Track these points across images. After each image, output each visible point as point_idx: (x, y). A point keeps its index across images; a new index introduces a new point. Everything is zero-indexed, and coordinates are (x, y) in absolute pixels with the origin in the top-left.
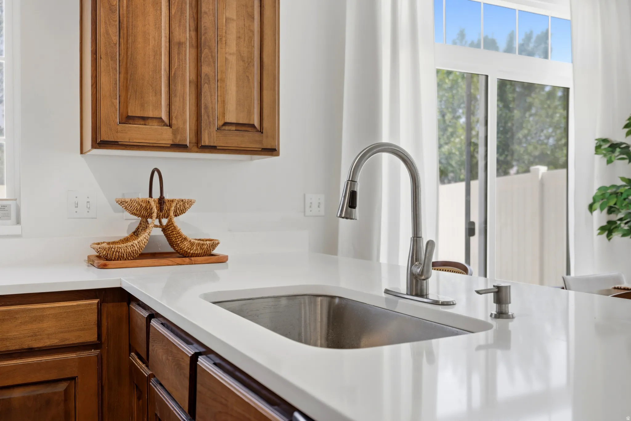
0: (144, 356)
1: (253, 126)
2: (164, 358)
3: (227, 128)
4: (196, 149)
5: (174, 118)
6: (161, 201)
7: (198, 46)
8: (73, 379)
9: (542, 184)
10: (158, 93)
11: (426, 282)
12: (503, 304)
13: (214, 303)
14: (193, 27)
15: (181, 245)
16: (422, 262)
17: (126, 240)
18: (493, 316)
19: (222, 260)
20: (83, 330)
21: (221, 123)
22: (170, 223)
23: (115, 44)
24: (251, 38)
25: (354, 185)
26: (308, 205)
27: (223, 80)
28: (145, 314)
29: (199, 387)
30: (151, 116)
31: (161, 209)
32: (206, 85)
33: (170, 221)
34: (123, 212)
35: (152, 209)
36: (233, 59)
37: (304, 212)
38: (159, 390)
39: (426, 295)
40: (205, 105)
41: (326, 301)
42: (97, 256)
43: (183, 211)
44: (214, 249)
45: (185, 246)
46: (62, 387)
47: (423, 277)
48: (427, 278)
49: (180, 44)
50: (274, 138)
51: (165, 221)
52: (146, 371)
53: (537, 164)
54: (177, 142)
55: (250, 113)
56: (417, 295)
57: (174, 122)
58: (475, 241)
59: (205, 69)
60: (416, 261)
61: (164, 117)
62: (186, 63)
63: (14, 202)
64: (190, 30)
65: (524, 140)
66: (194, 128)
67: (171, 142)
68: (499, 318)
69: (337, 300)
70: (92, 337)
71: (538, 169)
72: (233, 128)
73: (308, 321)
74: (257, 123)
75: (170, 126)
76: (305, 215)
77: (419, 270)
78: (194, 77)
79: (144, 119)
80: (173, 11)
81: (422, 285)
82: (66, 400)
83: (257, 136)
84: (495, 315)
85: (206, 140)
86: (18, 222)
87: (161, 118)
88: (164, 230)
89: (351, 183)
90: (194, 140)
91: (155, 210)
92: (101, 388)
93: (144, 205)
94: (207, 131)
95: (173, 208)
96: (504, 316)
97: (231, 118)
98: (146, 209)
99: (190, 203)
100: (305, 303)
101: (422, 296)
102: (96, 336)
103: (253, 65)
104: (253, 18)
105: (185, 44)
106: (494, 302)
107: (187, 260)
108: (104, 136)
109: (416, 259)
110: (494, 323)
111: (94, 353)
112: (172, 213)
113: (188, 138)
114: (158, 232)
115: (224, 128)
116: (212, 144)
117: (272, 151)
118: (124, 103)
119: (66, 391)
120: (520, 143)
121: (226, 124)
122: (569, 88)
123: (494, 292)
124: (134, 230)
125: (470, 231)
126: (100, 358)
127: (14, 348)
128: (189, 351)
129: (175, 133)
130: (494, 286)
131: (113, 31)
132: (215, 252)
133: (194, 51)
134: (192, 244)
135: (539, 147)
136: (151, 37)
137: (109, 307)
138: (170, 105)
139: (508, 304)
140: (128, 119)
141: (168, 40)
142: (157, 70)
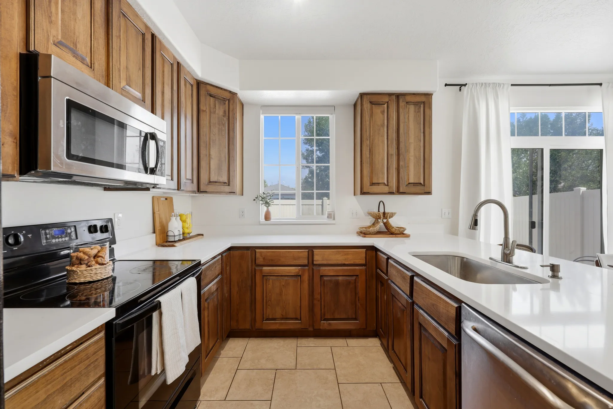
0: (385, 271)
1: (421, 183)
2: (396, 274)
3: (410, 185)
4: (398, 194)
5: (389, 182)
6: (384, 213)
7: (398, 155)
8: (357, 276)
9: (583, 197)
10: (383, 173)
11: (512, 258)
12: (555, 272)
13: (413, 256)
14: (396, 148)
15: (392, 230)
16: (510, 248)
17: (370, 227)
18: (550, 276)
19: (408, 236)
20: (361, 259)
21: (407, 183)
22: (388, 221)
23: (368, 158)
24: (420, 149)
25: (476, 217)
26: (443, 213)
27: (408, 167)
28: (386, 257)
29: (415, 287)
30: (381, 182)
31: (384, 216)
32: (401, 169)
33: (388, 220)
34: (368, 216)
35: (381, 216)
36: (412, 158)
37: (442, 216)
38: (392, 285)
39: (512, 262)
40: (401, 177)
41: (460, 259)
42: (360, 232)
43: (392, 217)
44: (404, 231)
45: (393, 230)
46: (354, 278)
47: (510, 255)
48: (513, 256)
49: (392, 155)
50: (430, 188)
51: (385, 221)
52: (386, 278)
53: (578, 186)
54: (390, 191)
55: (419, 178)
56: (507, 262)
57: (389, 184)
58: (535, 231)
59: (401, 163)
60: (506, 248)
61: (386, 182)
62: (394, 162)
63: (333, 212)
64: (395, 149)
65: (569, 168)
66: (397, 186)
67: (388, 192)
68: (553, 278)
69: (465, 259)
70: (364, 262)
71: (580, 190)
72: (412, 185)
73: (451, 266)
74: (422, 182)
75: (388, 185)
76: (442, 218)
77: (508, 252)
78: (397, 167)
79: (378, 183)
80: (389, 143)
81: (509, 258)
82: (355, 282)
83: (422, 187)
84: (551, 276)
85: (401, 190)
86: (334, 219)
87: (384, 183)
88: (384, 224)
89: (475, 216)
90: (397, 190)
91: (382, 217)
92: (366, 280)
93: (378, 215)
94: (402, 187)
95: (389, 216)
96: (556, 277)
97: (411, 181)
98: (378, 216)
99: (395, 213)
100: (450, 259)
101: (509, 263)
102: (365, 262)
103: (421, 159)
104: (421, 141)
105: (394, 155)
106: (550, 271)
107: (394, 235)
108: (365, 190)
109: (506, 247)
110: (551, 280)
111: (364, 268)
112: (388, 218)
113: (394, 189)
114: (382, 224)
115: (409, 185)
116: (404, 192)
117: (429, 193)
118: (371, 178)
119: (355, 280)
120: (566, 170)
121: (409, 183)
122: (603, 149)
123: (550, 267)
124: (373, 223)
125: (532, 225)
126: (366, 269)
127: (339, 263)
128: (410, 274)
129: (389, 188)
130: (550, 264)
131: (368, 153)
132: (405, 232)
133: (397, 157)
134: (396, 230)
135: (581, 171)
136: (381, 154)
137: (369, 252)
138: (388, 178)
139: (558, 272)
140: (372, 184)
141: (387, 154)
142: (383, 165)
